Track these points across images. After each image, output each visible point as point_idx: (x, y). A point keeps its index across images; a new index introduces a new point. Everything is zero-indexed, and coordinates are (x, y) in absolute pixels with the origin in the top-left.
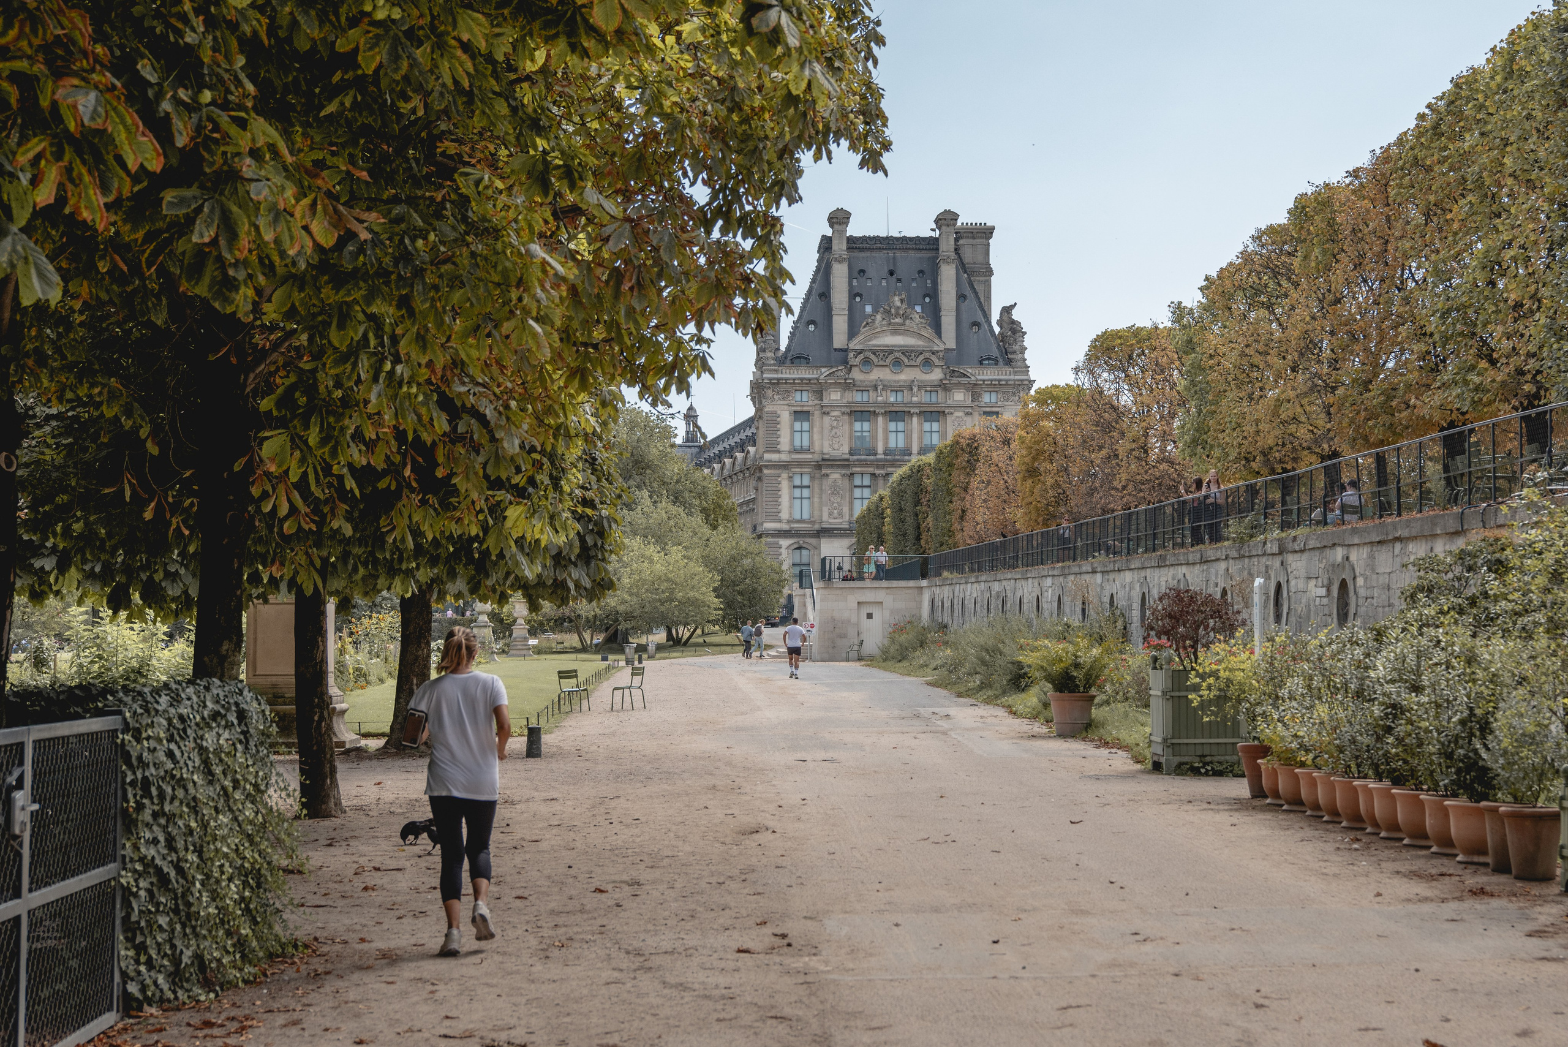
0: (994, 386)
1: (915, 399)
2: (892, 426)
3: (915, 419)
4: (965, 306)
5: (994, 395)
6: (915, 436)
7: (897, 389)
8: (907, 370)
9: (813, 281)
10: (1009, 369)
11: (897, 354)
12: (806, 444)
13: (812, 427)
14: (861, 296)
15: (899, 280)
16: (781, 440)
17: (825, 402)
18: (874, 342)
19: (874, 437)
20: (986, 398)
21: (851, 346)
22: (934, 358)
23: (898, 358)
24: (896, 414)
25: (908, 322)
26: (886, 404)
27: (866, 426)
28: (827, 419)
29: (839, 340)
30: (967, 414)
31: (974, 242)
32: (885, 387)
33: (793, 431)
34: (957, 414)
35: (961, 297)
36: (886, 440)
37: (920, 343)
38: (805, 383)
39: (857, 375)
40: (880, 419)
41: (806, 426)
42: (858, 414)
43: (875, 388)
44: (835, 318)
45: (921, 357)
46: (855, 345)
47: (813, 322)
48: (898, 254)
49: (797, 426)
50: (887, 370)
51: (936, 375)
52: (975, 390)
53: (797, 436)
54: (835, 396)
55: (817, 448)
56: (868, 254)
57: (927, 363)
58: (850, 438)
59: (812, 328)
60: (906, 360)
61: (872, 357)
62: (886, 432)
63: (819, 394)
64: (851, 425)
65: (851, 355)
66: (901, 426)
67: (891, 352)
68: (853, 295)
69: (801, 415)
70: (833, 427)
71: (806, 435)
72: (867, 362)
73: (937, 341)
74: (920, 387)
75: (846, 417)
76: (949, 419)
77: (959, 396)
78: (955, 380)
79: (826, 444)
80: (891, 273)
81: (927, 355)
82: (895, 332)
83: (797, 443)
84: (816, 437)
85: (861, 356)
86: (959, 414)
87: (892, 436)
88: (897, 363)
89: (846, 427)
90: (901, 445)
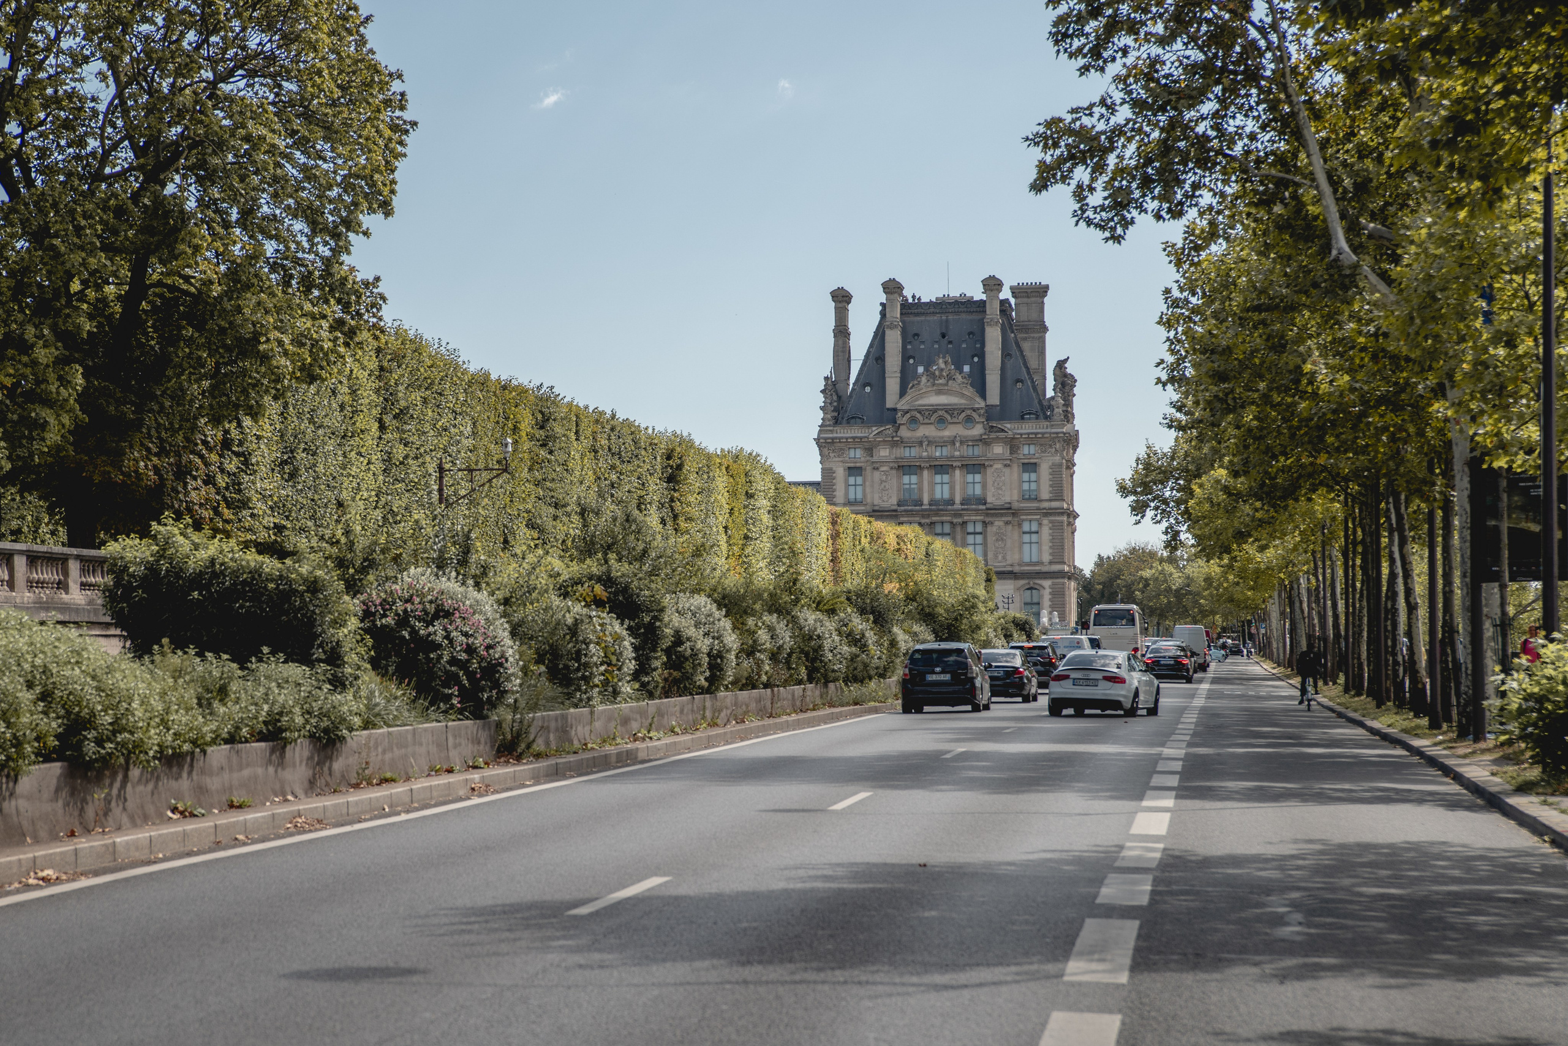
0: (1032, 439)
1: (957, 453)
2: (938, 478)
3: (957, 472)
4: (1010, 363)
5: (1032, 447)
6: (958, 488)
7: (941, 444)
8: (951, 427)
9: (871, 346)
10: (1046, 423)
11: (940, 413)
12: (859, 496)
13: (864, 481)
14: (913, 358)
15: (950, 342)
16: (837, 493)
17: (875, 459)
18: (920, 402)
19: (921, 489)
20: (1026, 450)
21: (899, 406)
22: (975, 415)
23: (942, 416)
24: (941, 468)
25: (950, 382)
26: (930, 458)
27: (914, 479)
28: (877, 474)
29: (891, 400)
30: (1006, 466)
31: (1029, 300)
32: (930, 443)
33: (848, 485)
34: (996, 466)
35: (1006, 354)
36: (932, 491)
37: (963, 401)
38: (857, 441)
39: (904, 432)
40: (925, 473)
41: (859, 480)
42: (905, 468)
43: (921, 443)
44: (887, 380)
45: (963, 415)
46: (902, 405)
47: (868, 384)
48: (951, 317)
49: (852, 480)
50: (932, 427)
51: (978, 430)
52: (1013, 444)
53: (852, 489)
54: (884, 453)
55: (869, 500)
56: (923, 318)
57: (969, 420)
58: (899, 490)
59: (868, 389)
60: (949, 418)
61: (918, 415)
62: (932, 484)
63: (870, 450)
64: (899, 478)
65: (899, 414)
66: (946, 478)
67: (935, 411)
68: (906, 357)
69: (854, 471)
70: (882, 481)
71: (859, 489)
72: (913, 420)
73: (978, 399)
74: (962, 442)
75: (894, 472)
76: (989, 471)
77: (998, 449)
78: (993, 435)
79: (876, 496)
80: (943, 336)
81: (969, 412)
82: (939, 392)
83: (852, 496)
84: (868, 490)
85: (908, 415)
86: (998, 466)
87: (938, 488)
88: (941, 420)
89: (894, 482)
90: (946, 496)
